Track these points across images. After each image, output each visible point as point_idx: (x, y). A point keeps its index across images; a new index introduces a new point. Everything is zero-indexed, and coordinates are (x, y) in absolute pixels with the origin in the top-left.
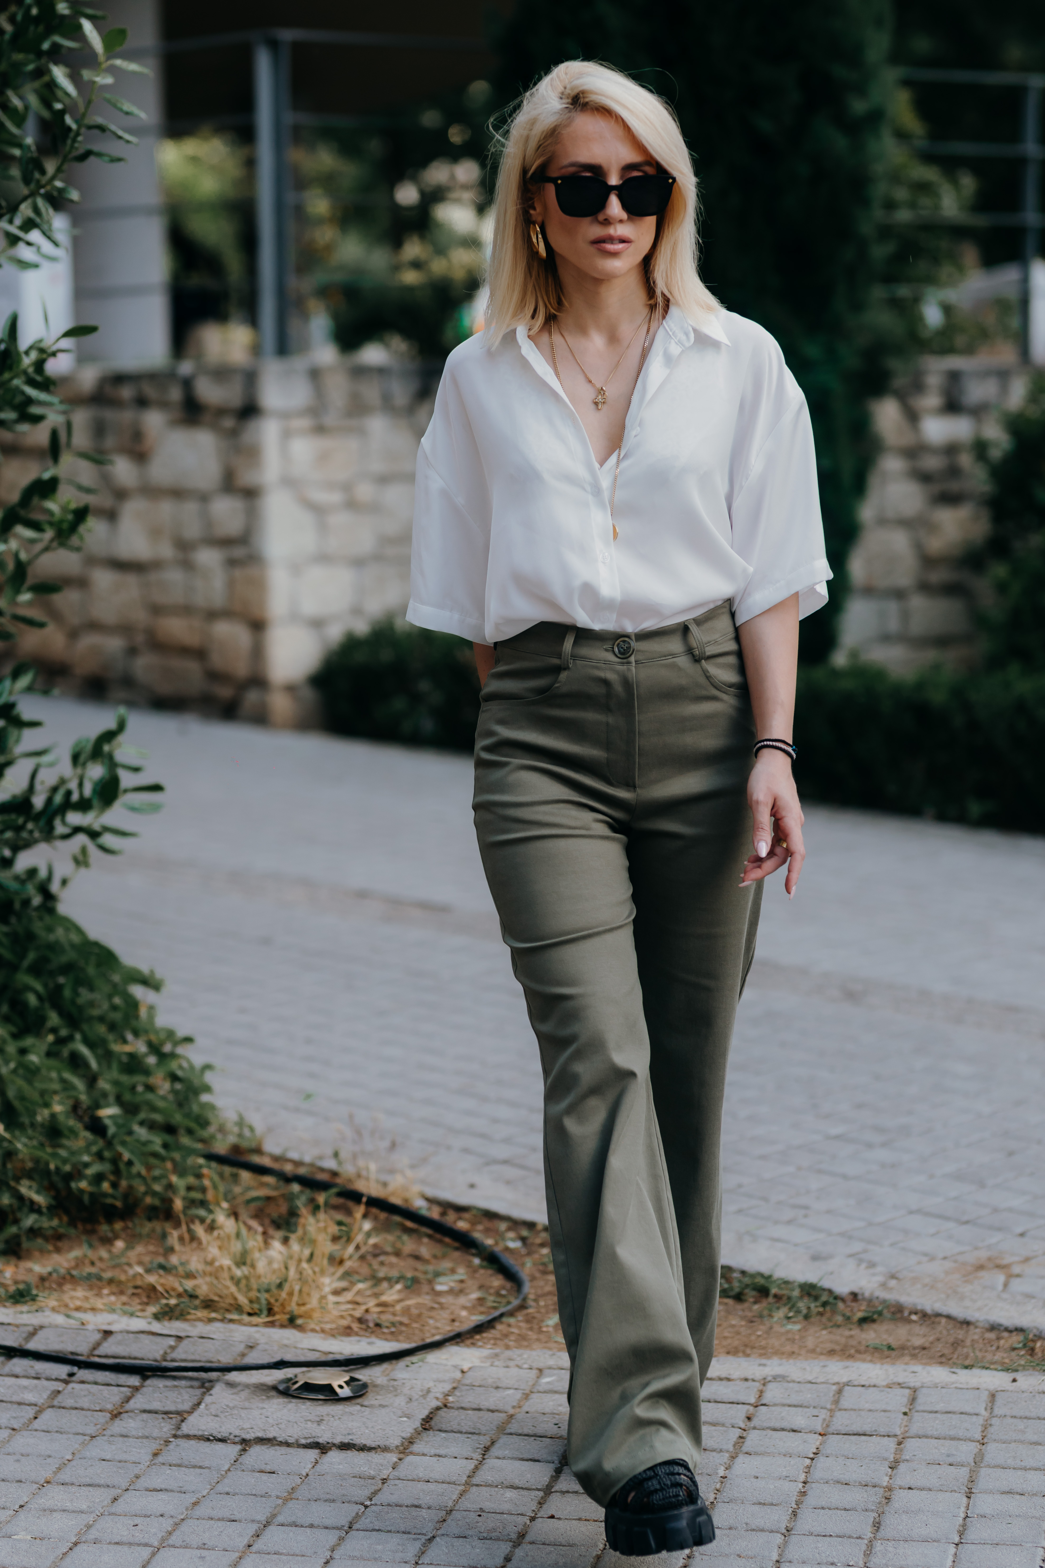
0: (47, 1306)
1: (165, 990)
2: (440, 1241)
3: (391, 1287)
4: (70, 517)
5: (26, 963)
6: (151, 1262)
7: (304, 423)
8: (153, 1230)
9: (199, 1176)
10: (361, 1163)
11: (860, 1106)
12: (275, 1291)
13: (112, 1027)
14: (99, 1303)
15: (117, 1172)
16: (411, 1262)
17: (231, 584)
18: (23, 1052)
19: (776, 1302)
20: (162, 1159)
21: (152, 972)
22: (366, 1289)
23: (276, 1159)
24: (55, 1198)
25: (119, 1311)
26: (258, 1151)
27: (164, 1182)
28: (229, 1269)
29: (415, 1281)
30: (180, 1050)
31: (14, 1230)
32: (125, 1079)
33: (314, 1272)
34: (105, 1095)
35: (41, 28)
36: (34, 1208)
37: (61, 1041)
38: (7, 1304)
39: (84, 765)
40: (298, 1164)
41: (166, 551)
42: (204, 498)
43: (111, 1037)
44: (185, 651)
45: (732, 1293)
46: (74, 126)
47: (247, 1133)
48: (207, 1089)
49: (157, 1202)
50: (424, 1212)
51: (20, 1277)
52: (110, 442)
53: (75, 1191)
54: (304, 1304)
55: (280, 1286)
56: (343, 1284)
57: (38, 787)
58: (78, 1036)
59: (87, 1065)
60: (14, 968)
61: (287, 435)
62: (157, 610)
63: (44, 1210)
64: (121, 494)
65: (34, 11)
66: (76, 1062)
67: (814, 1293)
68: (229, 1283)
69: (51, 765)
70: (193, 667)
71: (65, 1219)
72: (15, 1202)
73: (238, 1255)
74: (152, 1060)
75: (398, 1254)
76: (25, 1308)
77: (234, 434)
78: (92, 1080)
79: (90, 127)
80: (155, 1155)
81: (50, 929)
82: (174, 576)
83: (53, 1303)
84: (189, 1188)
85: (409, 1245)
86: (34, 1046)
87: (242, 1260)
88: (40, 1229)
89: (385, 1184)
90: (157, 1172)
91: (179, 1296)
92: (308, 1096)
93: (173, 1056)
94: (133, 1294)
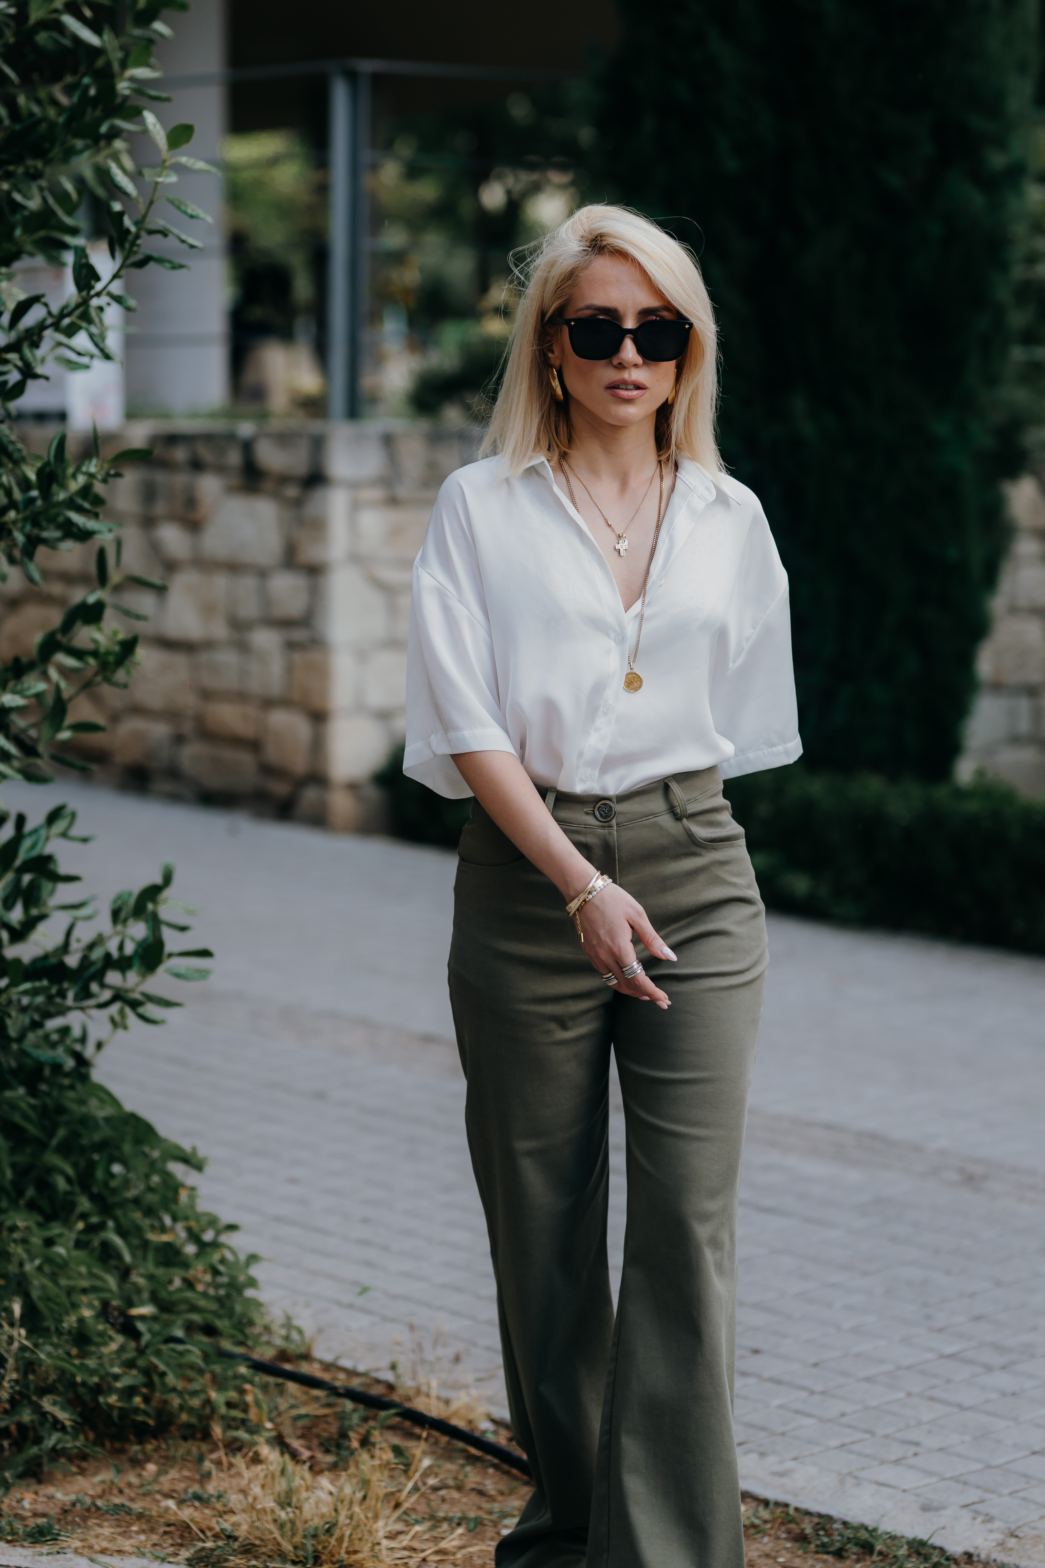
0: (69, 1547)
1: (209, 1170)
2: (507, 1473)
3: (453, 1530)
4: (117, 648)
5: (54, 1142)
6: (185, 1491)
7: (376, 494)
8: (189, 1452)
9: (242, 1392)
10: (422, 1379)
11: (978, 1318)
12: (323, 1537)
13: (149, 1212)
14: (127, 1545)
15: (150, 1385)
16: (475, 1498)
17: (289, 669)
18: (49, 1242)
19: (881, 1561)
20: (201, 1372)
21: (194, 1149)
22: (424, 1532)
23: (328, 1367)
24: (81, 1415)
25: (149, 1555)
26: (306, 1357)
27: (203, 1396)
28: (273, 1511)
29: (479, 1522)
30: (224, 1238)
31: (34, 1450)
32: (160, 1272)
33: (367, 1518)
34: (138, 1290)
35: (98, 113)
36: (57, 1425)
37: (91, 1229)
38: (25, 1544)
39: (125, 921)
40: (352, 1373)
41: (220, 630)
42: (262, 573)
43: (146, 1223)
44: (237, 741)
45: (831, 1549)
46: (133, 229)
47: (295, 1336)
48: (252, 1283)
49: (194, 1420)
50: (491, 1437)
51: (40, 1508)
52: (160, 508)
53: (105, 1407)
54: (356, 1552)
55: (329, 1531)
56: (400, 1527)
57: (74, 945)
58: (111, 1224)
59: (119, 1257)
60: (43, 1146)
61: (355, 507)
62: (207, 695)
63: (69, 1430)
64: (171, 566)
65: (92, 92)
66: (107, 1254)
67: (923, 1551)
68: (272, 1527)
69: (89, 918)
70: (245, 759)
71: (91, 1435)
72: (35, 1417)
73: (283, 1495)
74: (190, 1249)
75: (459, 1488)
76: (45, 1549)
77: (298, 503)
78: (124, 1273)
79: (151, 232)
80: (192, 1367)
81: (82, 1102)
82: (228, 658)
83: (77, 1544)
84: (230, 1405)
85: (472, 1476)
86: (61, 1235)
87: (286, 1501)
88: (64, 1449)
89: (447, 1402)
90: (195, 1386)
91: (216, 1536)
92: (365, 1290)
93: (215, 1245)
94: (165, 1533)
